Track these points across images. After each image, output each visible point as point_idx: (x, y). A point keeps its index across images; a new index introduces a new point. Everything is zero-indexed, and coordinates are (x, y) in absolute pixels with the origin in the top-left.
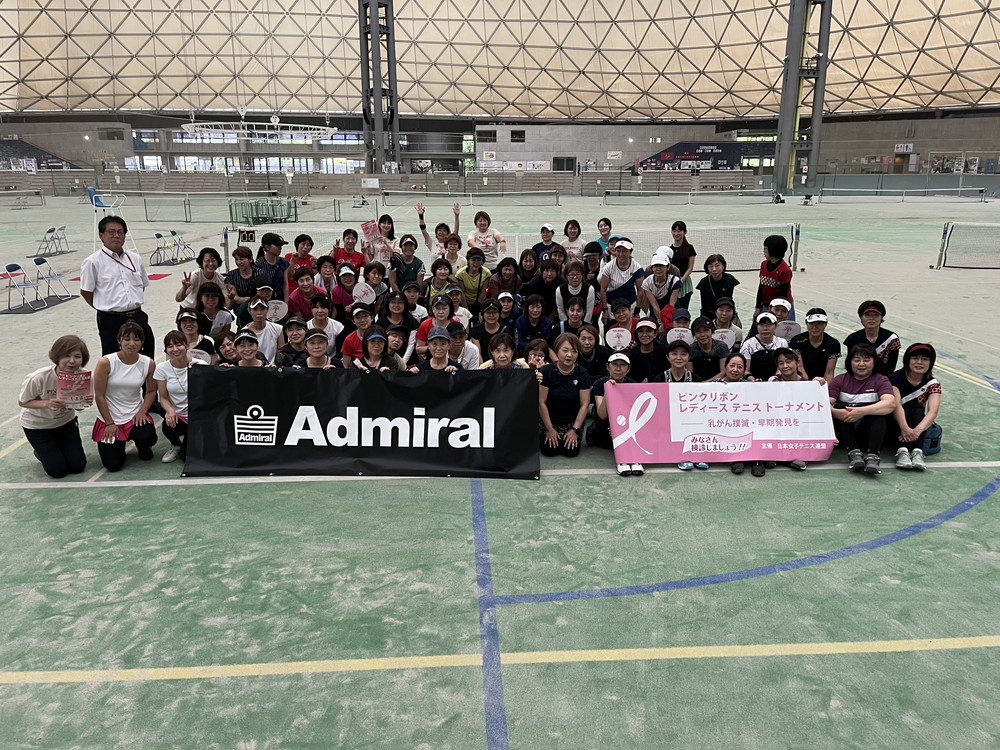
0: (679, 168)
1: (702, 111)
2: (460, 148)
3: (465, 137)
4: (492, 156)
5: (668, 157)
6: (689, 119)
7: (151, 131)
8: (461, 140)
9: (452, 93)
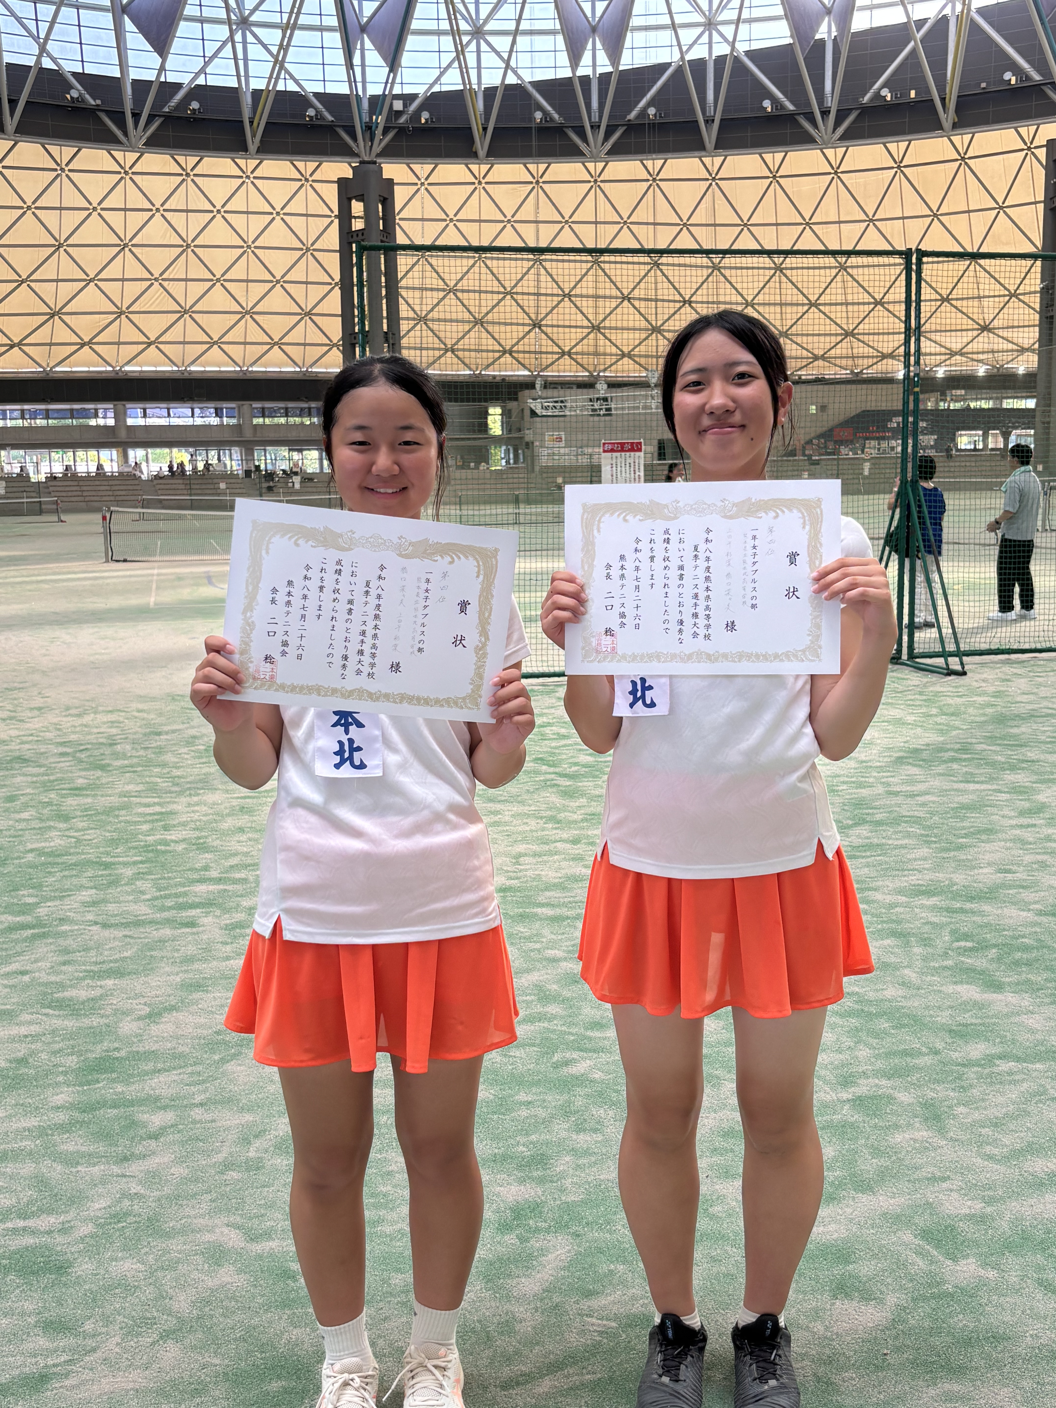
0: (863, 452)
1: (866, 362)
2: (484, 427)
3: (491, 411)
4: (560, 439)
5: (845, 434)
6: (843, 374)
7: (18, 407)
8: (487, 414)
9: (476, 337)
